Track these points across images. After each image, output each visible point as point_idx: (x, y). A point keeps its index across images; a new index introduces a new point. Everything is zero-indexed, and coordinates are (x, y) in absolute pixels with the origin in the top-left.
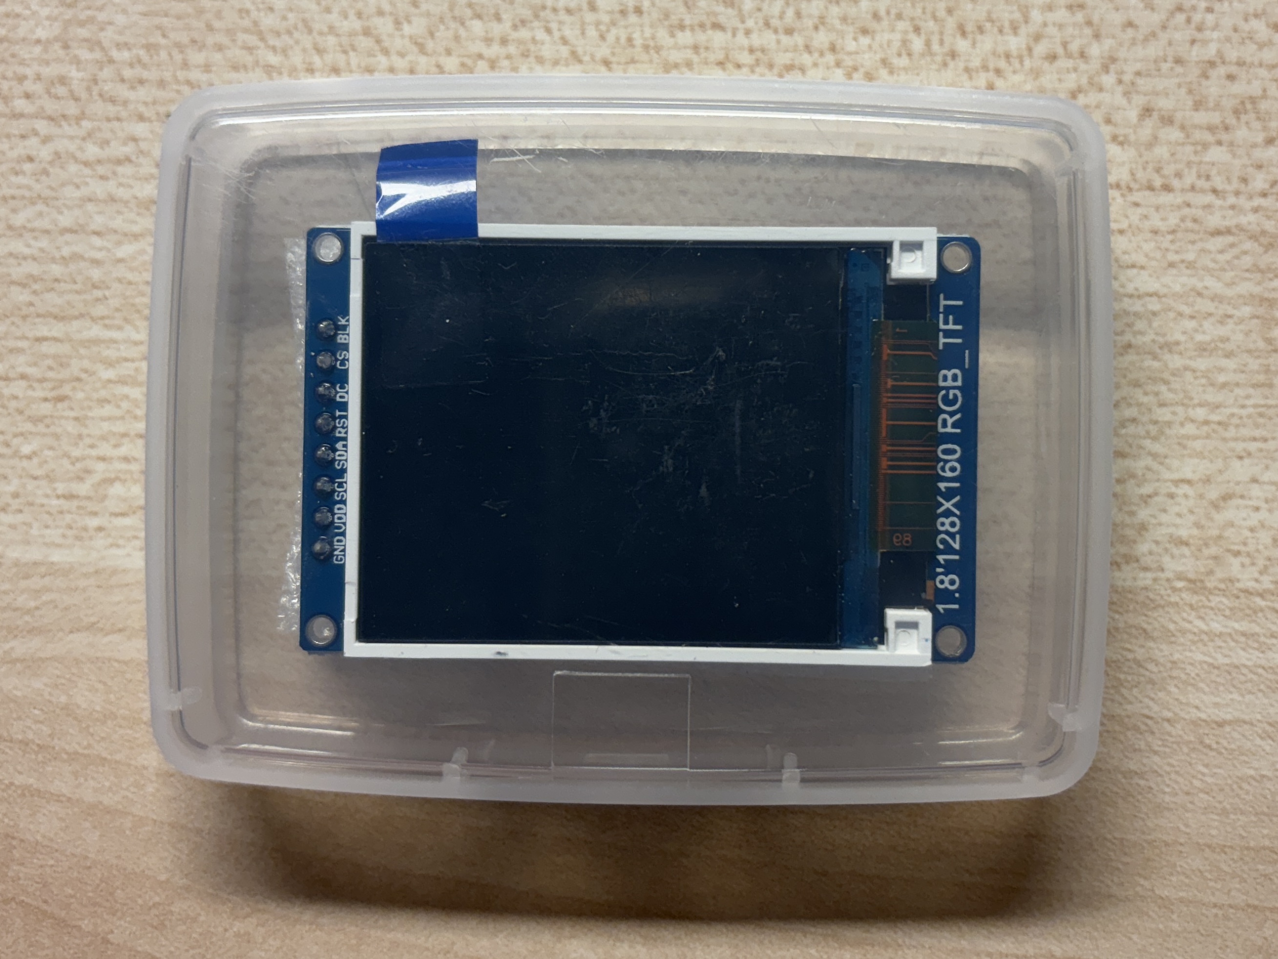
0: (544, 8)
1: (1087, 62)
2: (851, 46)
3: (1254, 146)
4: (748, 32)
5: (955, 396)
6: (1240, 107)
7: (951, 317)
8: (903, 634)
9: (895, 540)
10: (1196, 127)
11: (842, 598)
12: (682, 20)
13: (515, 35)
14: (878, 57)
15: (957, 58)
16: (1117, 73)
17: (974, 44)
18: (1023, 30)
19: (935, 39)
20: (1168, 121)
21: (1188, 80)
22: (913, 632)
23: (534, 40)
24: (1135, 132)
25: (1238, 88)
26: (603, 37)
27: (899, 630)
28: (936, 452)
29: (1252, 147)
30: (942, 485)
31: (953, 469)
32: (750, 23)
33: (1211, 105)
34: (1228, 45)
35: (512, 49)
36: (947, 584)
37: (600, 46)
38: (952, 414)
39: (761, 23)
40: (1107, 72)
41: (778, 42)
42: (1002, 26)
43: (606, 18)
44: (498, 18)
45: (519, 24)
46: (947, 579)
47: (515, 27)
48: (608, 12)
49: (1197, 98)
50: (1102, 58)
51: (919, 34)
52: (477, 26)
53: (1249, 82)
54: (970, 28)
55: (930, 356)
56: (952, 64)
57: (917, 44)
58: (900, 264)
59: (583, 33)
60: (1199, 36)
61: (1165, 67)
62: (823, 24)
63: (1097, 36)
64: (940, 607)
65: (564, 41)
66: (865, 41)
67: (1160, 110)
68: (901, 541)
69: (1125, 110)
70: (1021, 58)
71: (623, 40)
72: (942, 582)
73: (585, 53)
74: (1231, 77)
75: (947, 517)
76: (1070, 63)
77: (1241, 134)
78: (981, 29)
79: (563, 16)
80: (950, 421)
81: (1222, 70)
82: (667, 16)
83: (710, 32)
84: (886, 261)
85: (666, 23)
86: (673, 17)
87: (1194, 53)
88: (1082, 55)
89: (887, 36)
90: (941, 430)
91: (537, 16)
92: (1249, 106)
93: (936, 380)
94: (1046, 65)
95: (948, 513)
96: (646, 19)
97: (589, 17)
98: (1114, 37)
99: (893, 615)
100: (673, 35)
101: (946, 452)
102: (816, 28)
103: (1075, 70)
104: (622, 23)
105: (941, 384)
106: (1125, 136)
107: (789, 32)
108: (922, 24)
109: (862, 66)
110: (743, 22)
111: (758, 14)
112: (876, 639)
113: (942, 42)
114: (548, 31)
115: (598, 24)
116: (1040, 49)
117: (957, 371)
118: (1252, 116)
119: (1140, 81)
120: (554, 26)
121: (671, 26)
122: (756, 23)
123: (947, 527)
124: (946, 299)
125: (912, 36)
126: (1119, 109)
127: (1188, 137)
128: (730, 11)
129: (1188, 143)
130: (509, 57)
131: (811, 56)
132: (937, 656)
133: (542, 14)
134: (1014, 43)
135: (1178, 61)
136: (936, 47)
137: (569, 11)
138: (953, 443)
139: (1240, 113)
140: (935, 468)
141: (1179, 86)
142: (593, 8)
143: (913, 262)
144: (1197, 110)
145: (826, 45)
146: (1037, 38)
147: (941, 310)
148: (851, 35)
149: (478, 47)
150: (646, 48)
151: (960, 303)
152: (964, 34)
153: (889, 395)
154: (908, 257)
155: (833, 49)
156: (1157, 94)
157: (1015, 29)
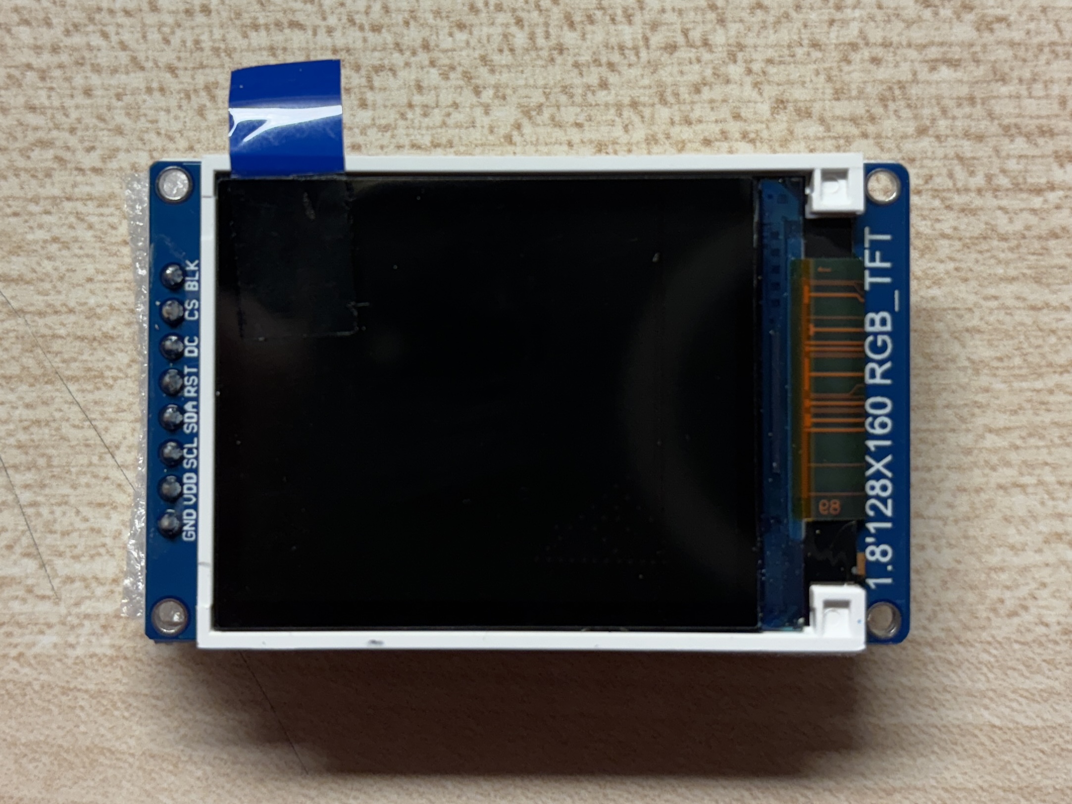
0: (99, 10)
1: (711, 51)
2: (447, 43)
3: (905, 137)
4: (330, 31)
5: (884, 343)
6: (887, 93)
7: (878, 254)
8: (833, 614)
9: (821, 507)
10: (836, 118)
11: (763, 575)
12: (256, 18)
13: (68, 41)
14: (476, 54)
15: (565, 52)
16: (745, 61)
17: (583, 37)
18: (638, 19)
19: (540, 32)
20: (804, 113)
21: (827, 65)
22: (843, 612)
23: (89, 47)
24: (768, 127)
25: (882, 73)
26: (167, 41)
27: (828, 610)
28: (863, 406)
29: (902, 137)
30: (872, 444)
31: (883, 425)
32: (332, 21)
33: (854, 93)
34: (872, 24)
35: (64, 58)
36: (878, 556)
37: (163, 50)
38: (881, 363)
39: (344, 19)
40: (735, 62)
41: (365, 40)
42: (615, 14)
43: (170, 20)
44: (48, 23)
45: (71, 28)
46: (878, 550)
47: (67, 33)
48: (171, 12)
49: (838, 86)
50: (729, 45)
51: (522, 27)
52: (25, 34)
53: (897, 65)
54: (577, 18)
55: (856, 299)
56: (559, 60)
57: (520, 39)
58: (821, 194)
59: (144, 37)
60: (838, 16)
61: (800, 52)
62: (415, 18)
63: (722, 21)
64: (871, 582)
65: (124, 47)
66: (461, 36)
67: (796, 101)
68: (828, 509)
69: (756, 103)
70: (636, 50)
71: (189, 44)
72: (873, 553)
73: (147, 59)
74: (876, 61)
75: (878, 479)
76: (692, 54)
77: (889, 125)
78: (591, 20)
79: (121, 19)
80: (879, 371)
81: (866, 53)
82: (238, 15)
83: (287, 31)
84: (804, 191)
85: (238, 22)
86: (246, 15)
87: (833, 35)
88: (706, 43)
89: (486, 30)
90: (869, 381)
91: (91, 20)
92: (897, 92)
93: (862, 324)
94: (665, 57)
95: (878, 476)
96: (215, 19)
97: (151, 19)
98: (741, 21)
99: (820, 593)
100: (245, 36)
101: (876, 406)
102: (407, 23)
103: (699, 61)
104: (188, 24)
105: (868, 329)
106: (757, 132)
107: (376, 29)
108: (523, 15)
109: (460, 64)
110: (324, 19)
111: (342, 10)
112: (801, 620)
113: (547, 36)
114: (105, 35)
115: (161, 25)
116: (657, 39)
117: (886, 315)
118: (902, 103)
119: (772, 70)
120: (111, 30)
121: (243, 26)
122: (340, 20)
123: (878, 491)
124: (872, 232)
125: (514, 29)
126: (749, 101)
127: (828, 130)
128: (309, 7)
129: (829, 137)
130: (61, 66)
131: (403, 54)
132: (871, 638)
133: (98, 17)
134: (628, 34)
135: (815, 45)
136: (541, 41)
137: (127, 13)
138: (883, 395)
139: (888, 100)
140: (862, 425)
141: (817, 73)
142: (154, 8)
143: (836, 192)
144: (838, 99)
145: (419, 42)
146: (655, 26)
147: (867, 245)
148: (446, 30)
149: (26, 57)
150: (216, 51)
151: (887, 237)
152: (572, 25)
153: (813, 342)
154: (831, 187)
155: (426, 47)
156: (791, 83)
157: (629, 18)
